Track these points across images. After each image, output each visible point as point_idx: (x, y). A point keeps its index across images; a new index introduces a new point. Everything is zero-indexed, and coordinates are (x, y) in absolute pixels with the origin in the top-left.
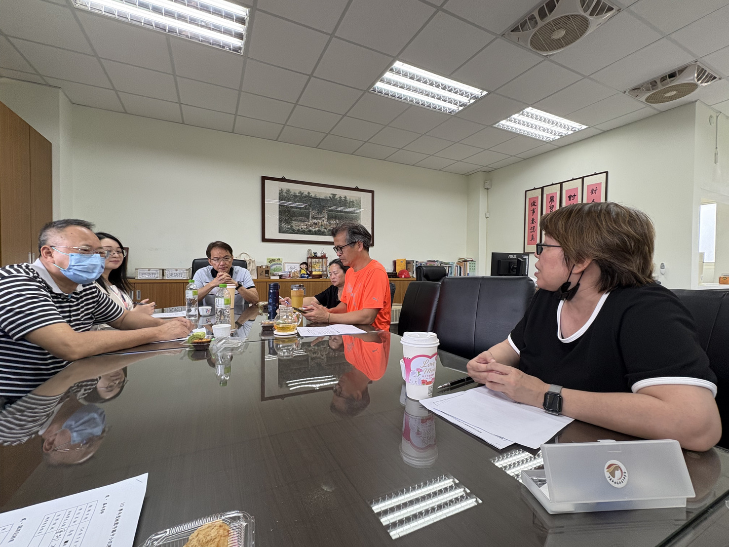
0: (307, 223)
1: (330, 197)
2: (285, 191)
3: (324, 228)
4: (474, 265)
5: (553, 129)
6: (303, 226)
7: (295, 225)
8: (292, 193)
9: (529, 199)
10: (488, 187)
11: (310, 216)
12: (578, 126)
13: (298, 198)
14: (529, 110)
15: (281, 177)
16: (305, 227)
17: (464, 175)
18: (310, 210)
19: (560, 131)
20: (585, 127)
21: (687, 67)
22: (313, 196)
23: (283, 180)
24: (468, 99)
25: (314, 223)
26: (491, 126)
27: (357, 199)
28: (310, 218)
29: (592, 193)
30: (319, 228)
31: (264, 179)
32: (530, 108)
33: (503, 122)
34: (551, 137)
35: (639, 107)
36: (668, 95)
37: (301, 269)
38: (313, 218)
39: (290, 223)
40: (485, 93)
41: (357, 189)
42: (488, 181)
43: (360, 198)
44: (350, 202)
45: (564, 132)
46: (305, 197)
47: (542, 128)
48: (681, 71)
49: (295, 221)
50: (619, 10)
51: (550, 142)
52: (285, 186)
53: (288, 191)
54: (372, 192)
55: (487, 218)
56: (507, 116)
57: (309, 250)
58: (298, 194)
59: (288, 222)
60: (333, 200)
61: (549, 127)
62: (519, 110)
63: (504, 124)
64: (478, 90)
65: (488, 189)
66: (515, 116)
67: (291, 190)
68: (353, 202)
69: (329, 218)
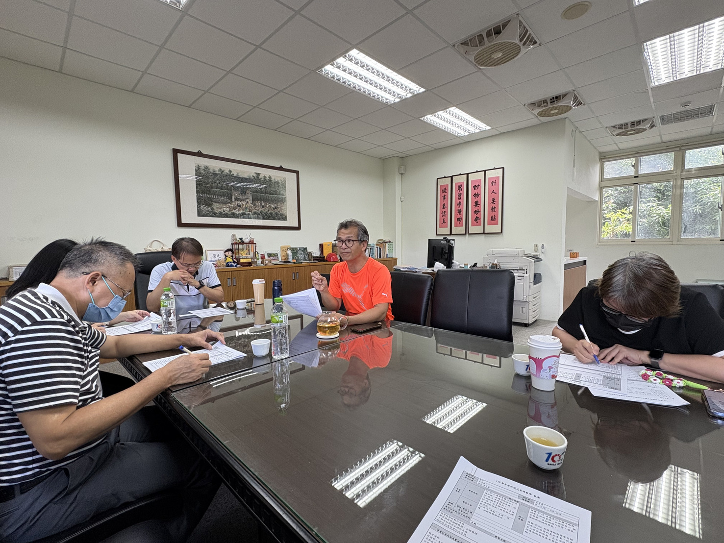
0: (229, 204)
1: (253, 176)
2: (203, 168)
3: (248, 210)
4: (391, 246)
5: (465, 127)
6: (225, 209)
7: (216, 207)
8: (211, 170)
9: (441, 186)
10: (403, 172)
11: (233, 197)
12: (484, 127)
13: (218, 177)
14: (453, 109)
15: (196, 151)
16: (228, 209)
17: (380, 158)
18: (233, 191)
19: (470, 129)
20: (489, 128)
21: (568, 93)
22: (235, 174)
23: (199, 154)
24: (407, 93)
25: (238, 205)
26: (418, 119)
27: (282, 179)
28: (233, 200)
29: (492, 185)
30: (243, 210)
31: (176, 152)
32: (454, 108)
33: (429, 116)
34: (462, 133)
35: (531, 117)
36: (552, 112)
37: (226, 256)
38: (237, 199)
39: (210, 205)
40: (422, 90)
41: (281, 169)
42: (402, 167)
43: (285, 179)
44: (275, 182)
45: (472, 130)
46: (226, 176)
47: (457, 125)
48: (564, 95)
49: (216, 202)
50: (540, 44)
51: (459, 137)
52: (203, 162)
53: (207, 168)
54: (297, 172)
55: (402, 201)
56: (433, 112)
57: (234, 236)
58: (217, 172)
59: (208, 203)
60: (257, 179)
61: (463, 125)
62: (444, 108)
63: (430, 118)
64: (417, 86)
65: (402, 174)
66: (440, 113)
67: (210, 167)
68: (278, 182)
69: (253, 200)
